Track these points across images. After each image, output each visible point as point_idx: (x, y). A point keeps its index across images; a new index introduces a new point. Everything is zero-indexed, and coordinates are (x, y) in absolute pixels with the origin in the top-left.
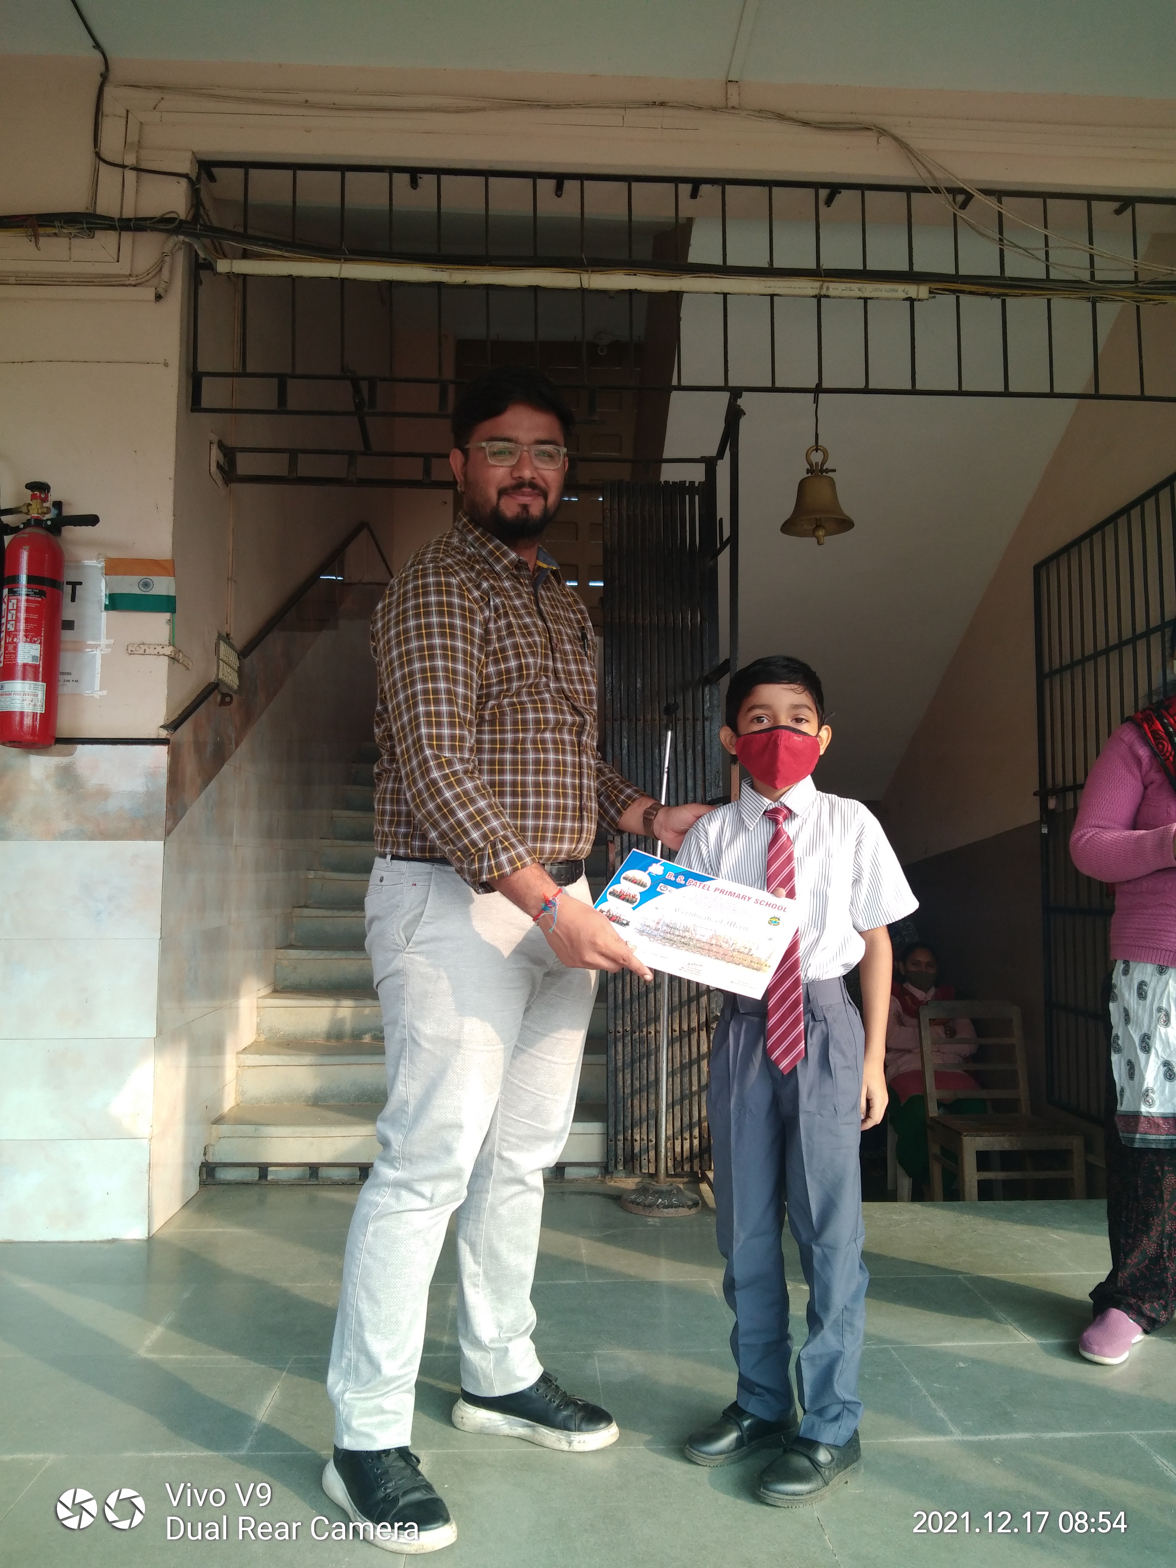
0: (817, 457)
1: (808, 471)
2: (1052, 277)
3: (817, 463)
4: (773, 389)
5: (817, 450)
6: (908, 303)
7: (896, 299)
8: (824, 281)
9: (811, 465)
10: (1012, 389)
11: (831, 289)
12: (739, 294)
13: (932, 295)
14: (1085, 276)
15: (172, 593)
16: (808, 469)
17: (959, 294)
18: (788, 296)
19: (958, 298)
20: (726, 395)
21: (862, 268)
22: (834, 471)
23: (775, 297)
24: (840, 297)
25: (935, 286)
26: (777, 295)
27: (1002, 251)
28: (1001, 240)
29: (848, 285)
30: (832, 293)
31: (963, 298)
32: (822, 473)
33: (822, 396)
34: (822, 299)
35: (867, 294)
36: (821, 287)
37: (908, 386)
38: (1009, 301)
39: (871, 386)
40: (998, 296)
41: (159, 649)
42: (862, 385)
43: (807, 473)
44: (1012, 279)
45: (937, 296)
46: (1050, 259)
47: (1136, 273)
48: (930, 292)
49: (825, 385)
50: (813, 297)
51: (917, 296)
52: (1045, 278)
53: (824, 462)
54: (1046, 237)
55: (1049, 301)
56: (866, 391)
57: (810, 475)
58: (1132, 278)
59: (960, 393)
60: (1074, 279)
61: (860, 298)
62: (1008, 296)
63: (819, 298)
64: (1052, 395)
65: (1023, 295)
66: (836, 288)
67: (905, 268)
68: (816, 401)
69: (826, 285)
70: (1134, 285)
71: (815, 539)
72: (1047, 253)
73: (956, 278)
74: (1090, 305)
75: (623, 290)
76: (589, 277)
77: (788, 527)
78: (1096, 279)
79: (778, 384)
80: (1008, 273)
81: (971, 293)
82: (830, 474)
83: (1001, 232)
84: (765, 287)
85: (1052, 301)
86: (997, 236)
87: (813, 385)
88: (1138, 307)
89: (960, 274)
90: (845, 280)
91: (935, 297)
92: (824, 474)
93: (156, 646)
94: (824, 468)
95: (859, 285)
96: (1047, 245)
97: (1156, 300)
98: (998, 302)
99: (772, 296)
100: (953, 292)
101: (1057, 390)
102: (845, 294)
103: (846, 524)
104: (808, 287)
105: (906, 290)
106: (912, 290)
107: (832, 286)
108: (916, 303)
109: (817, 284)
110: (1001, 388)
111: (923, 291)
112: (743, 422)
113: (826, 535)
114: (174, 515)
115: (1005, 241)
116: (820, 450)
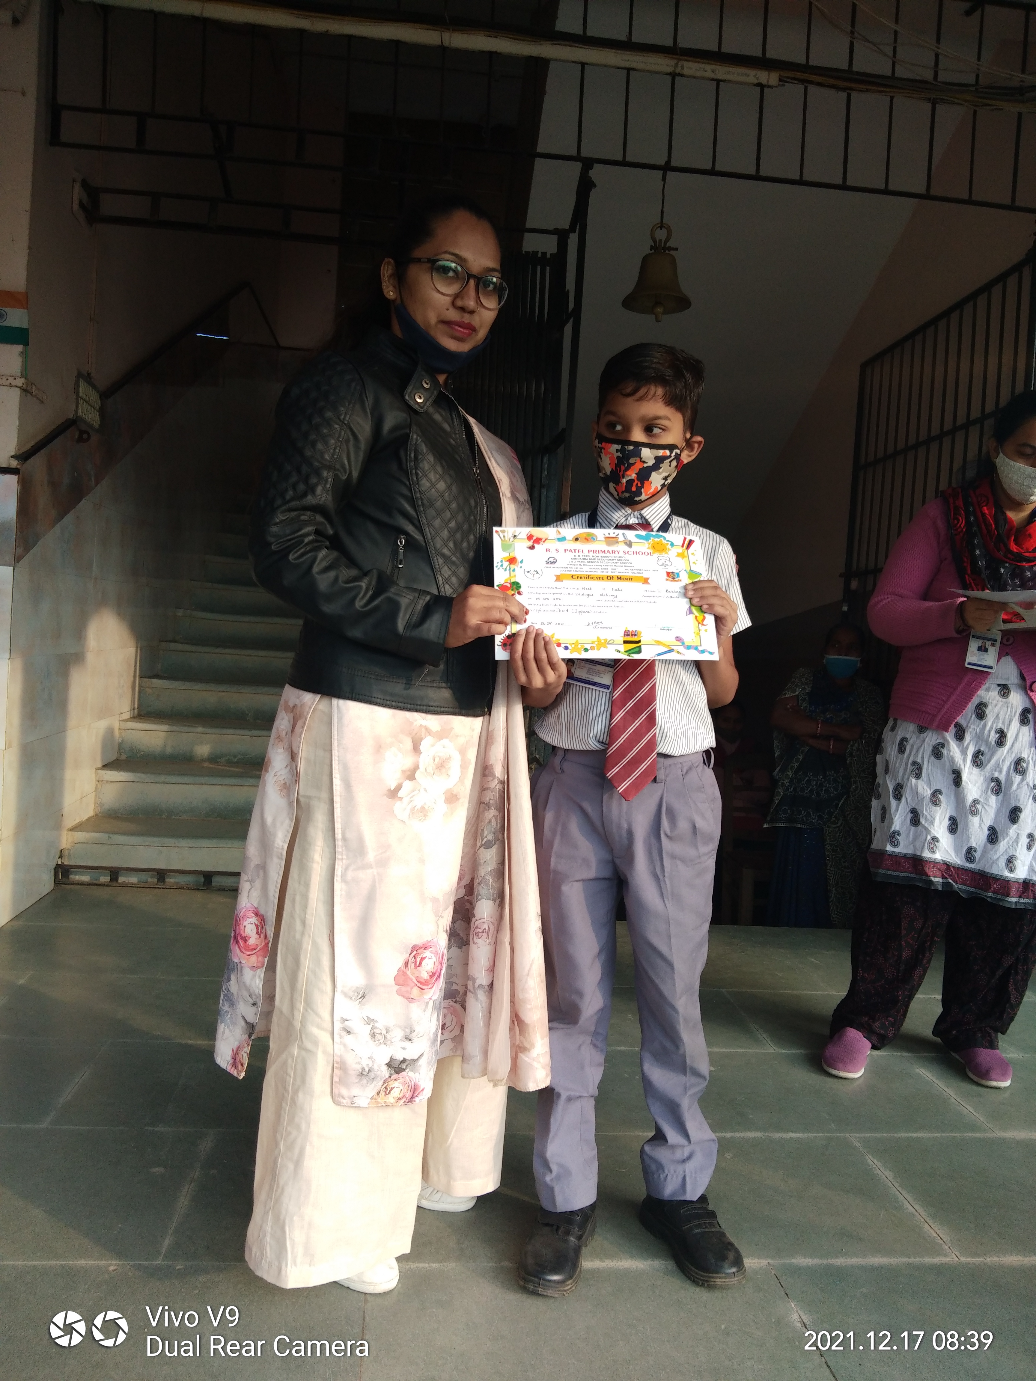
0: (661, 235)
1: (652, 248)
2: (897, 74)
3: (660, 241)
4: (623, 163)
5: (661, 227)
6: (758, 89)
7: (746, 84)
8: (679, 60)
9: (655, 241)
10: (849, 183)
11: (685, 68)
12: (597, 65)
13: (782, 83)
14: (929, 76)
15: (25, 326)
16: (651, 246)
17: (807, 85)
18: (644, 71)
19: (806, 88)
20: (578, 166)
21: (717, 50)
22: (676, 249)
23: (631, 72)
24: (694, 77)
25: (783, 74)
26: (634, 69)
27: (852, 44)
28: (852, 32)
29: (702, 66)
30: (686, 72)
31: (811, 88)
32: (665, 251)
33: (670, 174)
34: (676, 77)
35: (720, 77)
36: (676, 66)
37: (752, 171)
38: (854, 95)
39: (718, 168)
40: (844, 89)
41: (11, 380)
42: (709, 167)
43: (651, 250)
44: (858, 73)
45: (785, 84)
46: (897, 57)
47: (977, 76)
48: (780, 80)
49: (674, 163)
50: (668, 74)
51: (768, 82)
52: (889, 74)
53: (668, 239)
54: (896, 32)
55: (892, 98)
56: (712, 172)
57: (653, 251)
58: (973, 81)
59: (801, 182)
60: (918, 78)
61: (713, 79)
62: (855, 90)
63: (674, 76)
64: (886, 192)
65: (867, 90)
66: (691, 68)
67: (759, 54)
68: (664, 179)
69: (680, 63)
70: (973, 89)
71: (653, 316)
72: (895, 48)
73: (806, 68)
74: (930, 105)
75: (483, 52)
76: (451, 37)
77: (629, 303)
78: (939, 80)
79: (629, 159)
80: (855, 68)
81: (819, 84)
82: (672, 252)
83: (853, 25)
84: (623, 60)
85: (895, 99)
86: (849, 28)
87: (663, 164)
88: (975, 112)
89: (811, 63)
90: (700, 60)
91: (784, 85)
92: (667, 251)
93: (9, 378)
94: (668, 245)
95: (713, 67)
96: (895, 41)
97: (993, 105)
98: (844, 95)
99: (629, 70)
100: (802, 81)
101: (891, 187)
102: (698, 74)
103: (683, 303)
104: (663, 64)
105: (757, 76)
106: (763, 76)
107: (686, 64)
108: (766, 90)
109: (673, 62)
110: (839, 181)
111: (772, 78)
112: (594, 196)
113: (664, 313)
114: (30, 248)
115: (856, 34)
116: (664, 227)
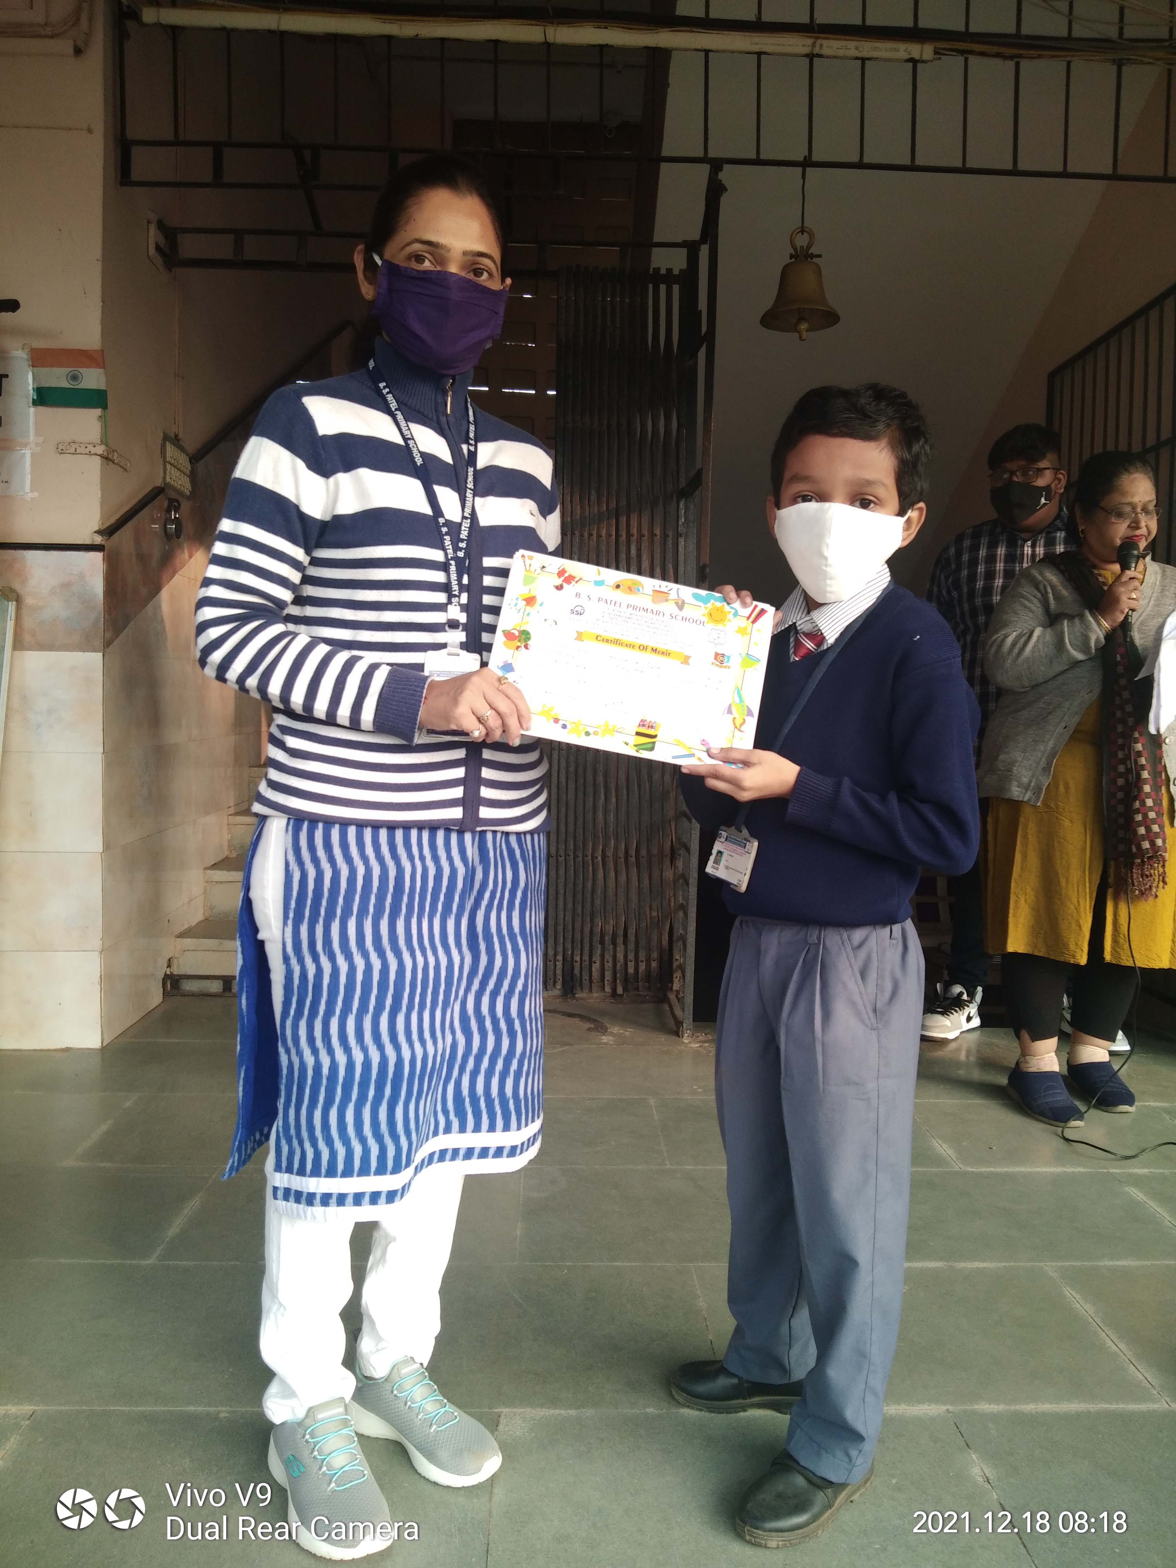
0: (802, 241)
1: (792, 256)
2: (1075, 34)
3: (802, 247)
4: (758, 162)
5: (802, 232)
7: (897, 60)
8: (817, 38)
9: (795, 249)
10: (1021, 167)
11: (824, 47)
12: (724, 51)
13: (937, 56)
14: (1113, 33)
15: (103, 387)
17: (968, 56)
18: (776, 54)
19: (966, 60)
20: (706, 168)
21: (860, 23)
22: (820, 256)
23: (763, 57)
24: (835, 57)
25: (940, 45)
26: (765, 53)
27: (1019, 4)
29: (844, 43)
30: (825, 51)
31: (973, 60)
32: (807, 259)
33: (810, 171)
34: (815, 59)
35: (865, 54)
36: (814, 45)
37: (907, 161)
38: (1023, 63)
39: (866, 160)
40: (1011, 57)
41: (91, 448)
42: (855, 159)
43: (791, 259)
44: (1028, 37)
45: (943, 57)
46: (1074, 14)
47: (1171, 29)
48: (936, 53)
49: (814, 158)
50: (804, 56)
51: (921, 57)
52: (1067, 36)
53: (810, 245)
55: (1069, 63)
56: (860, 165)
57: (794, 260)
58: (1166, 35)
59: (964, 170)
60: (1100, 37)
61: (857, 58)
62: (1024, 57)
63: (811, 57)
64: (1064, 174)
65: (1039, 57)
66: (831, 46)
67: (910, 24)
68: (804, 176)
69: (819, 42)
70: (1167, 44)
71: (797, 334)
72: (1071, 4)
73: (966, 36)
74: (1115, 67)
75: (593, 46)
76: (555, 32)
77: (769, 320)
78: (1125, 36)
79: (763, 156)
80: (1025, 31)
81: (982, 54)
82: (815, 260)
84: (752, 44)
85: (1072, 64)
87: (802, 159)
88: (1170, 71)
89: (971, 30)
90: (841, 37)
91: (939, 59)
92: (810, 259)
93: (88, 445)
94: (810, 252)
95: (857, 43)
99: (759, 54)
100: (962, 52)
101: (1071, 169)
102: (841, 53)
103: (831, 318)
104: (798, 44)
105: (908, 50)
106: (915, 50)
107: (826, 43)
108: (919, 66)
109: (809, 41)
110: (1009, 166)
111: (927, 51)
113: (809, 330)
114: (103, 301)
116: (806, 232)
